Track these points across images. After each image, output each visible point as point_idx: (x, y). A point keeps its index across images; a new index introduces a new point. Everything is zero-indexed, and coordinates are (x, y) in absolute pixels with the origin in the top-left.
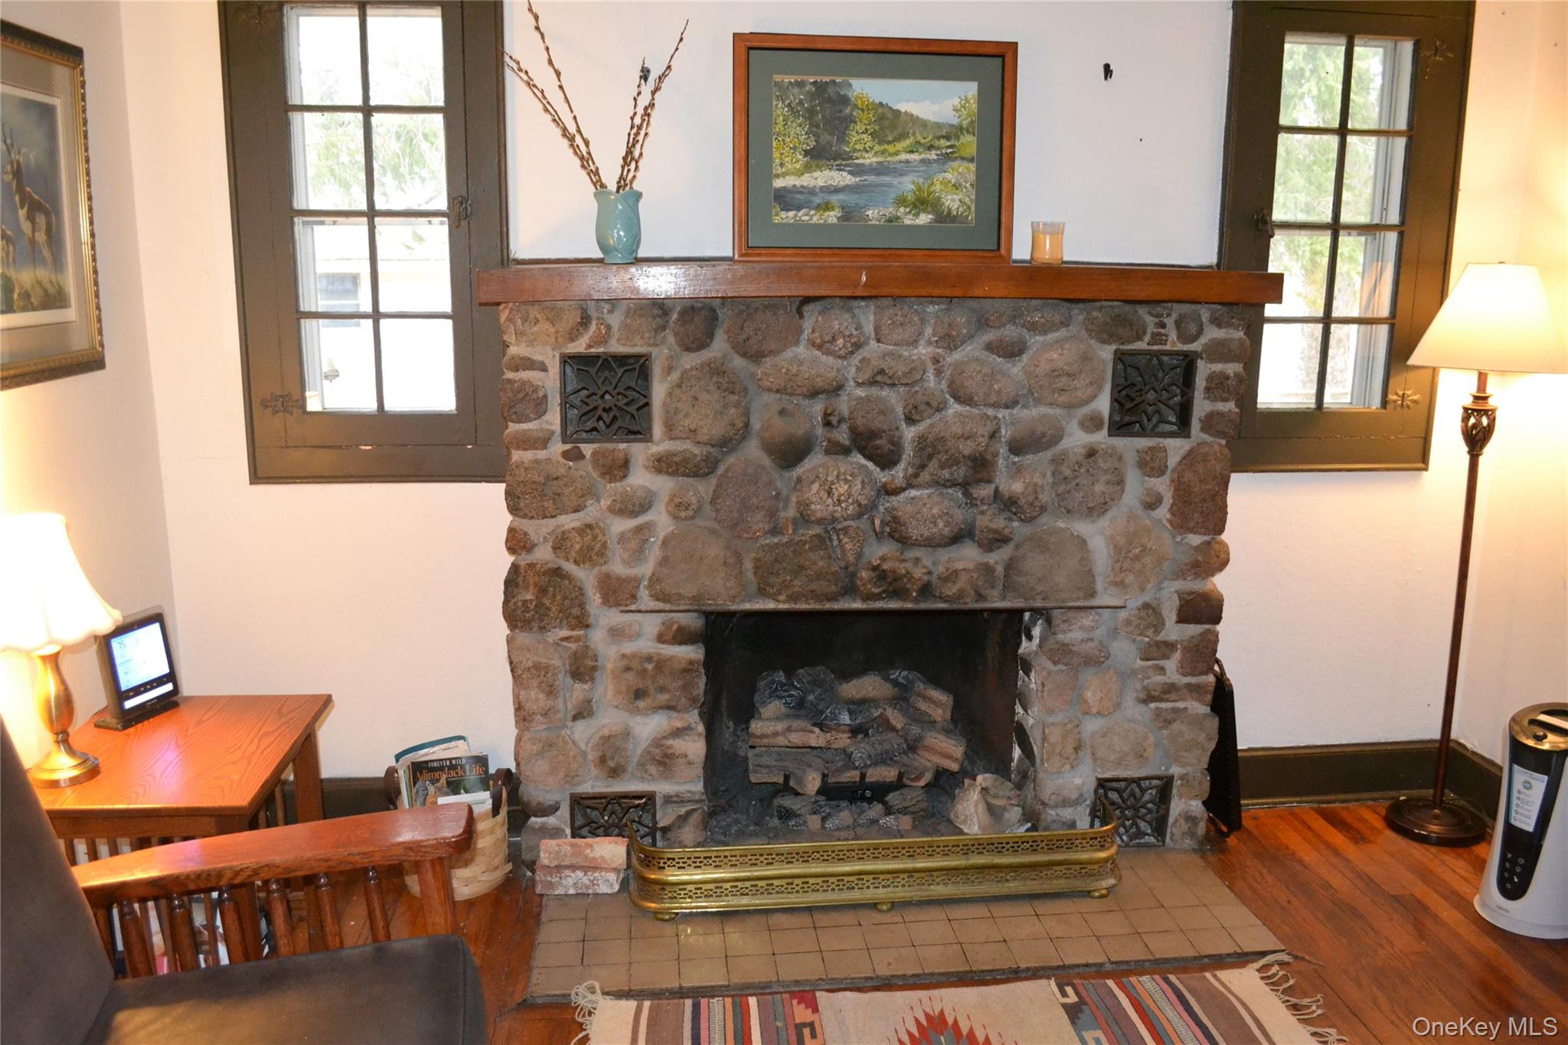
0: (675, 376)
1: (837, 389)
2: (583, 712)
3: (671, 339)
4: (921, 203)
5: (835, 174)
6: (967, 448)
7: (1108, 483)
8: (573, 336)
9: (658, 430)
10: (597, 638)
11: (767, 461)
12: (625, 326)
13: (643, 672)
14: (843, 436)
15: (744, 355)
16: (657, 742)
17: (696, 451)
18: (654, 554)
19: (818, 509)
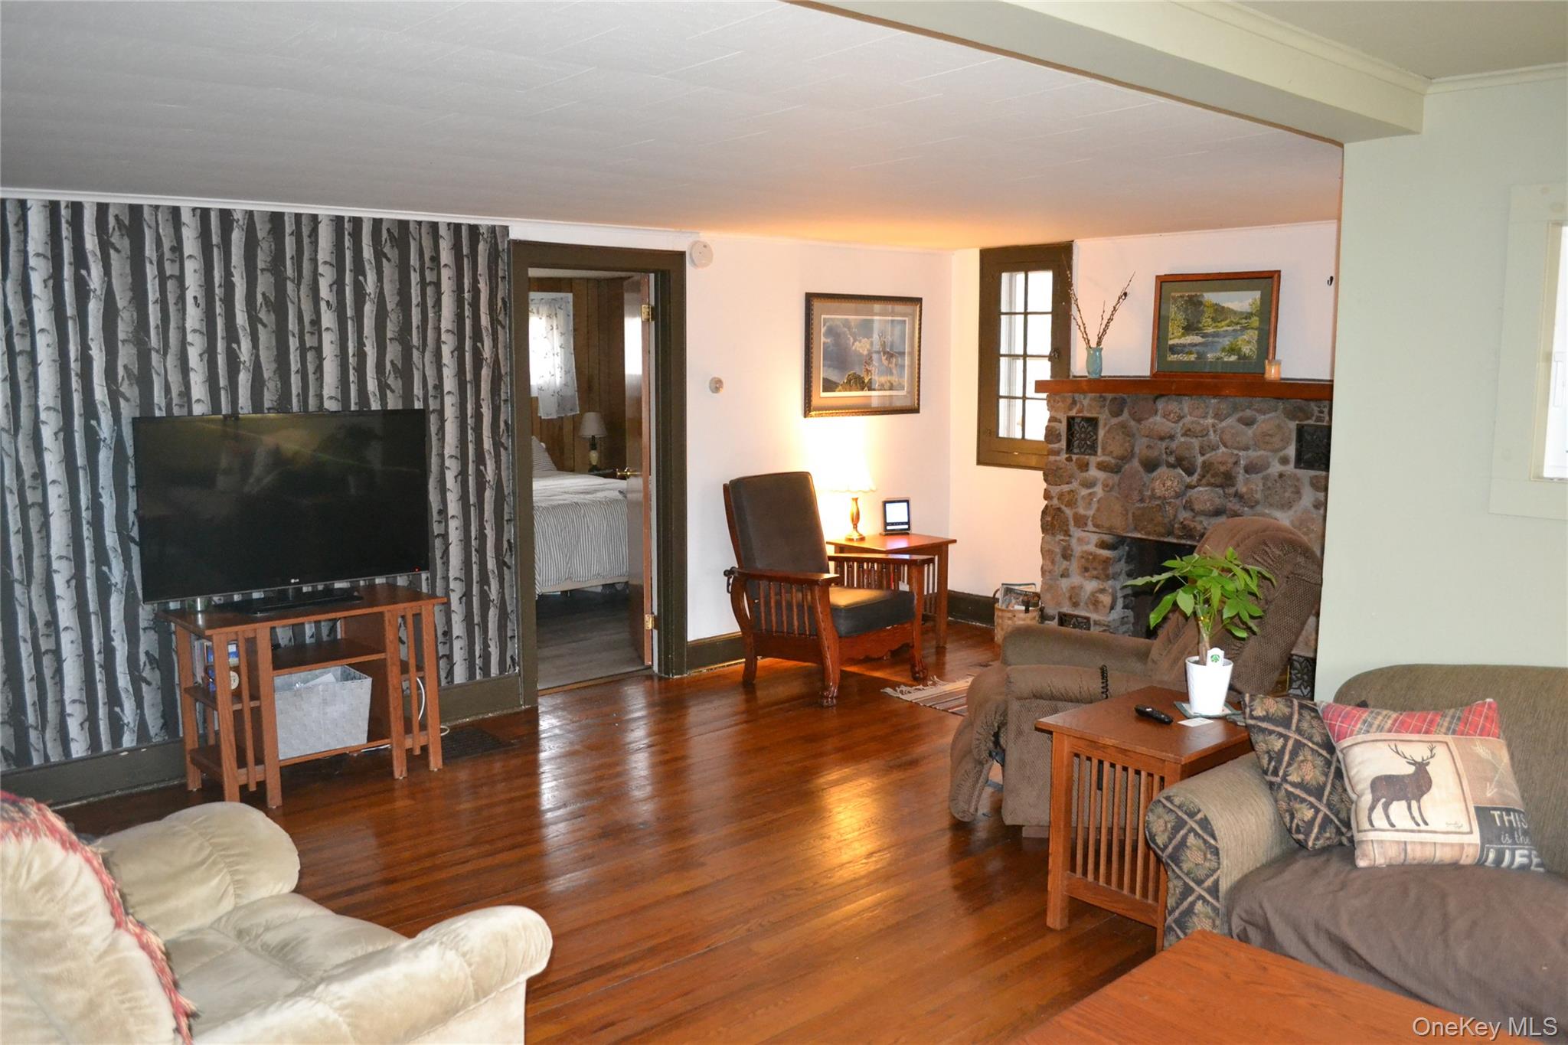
0: (1107, 428)
1: (1172, 437)
2: (1065, 575)
3: (1107, 411)
4: (1232, 350)
5: (1195, 337)
6: (1222, 469)
7: (1292, 492)
8: (1070, 409)
9: (1099, 451)
10: (1074, 542)
11: (1141, 469)
12: (1090, 405)
13: (1088, 559)
14: (1172, 459)
15: (1134, 420)
16: (1093, 594)
17: (1113, 461)
18: (1095, 506)
19: (1158, 493)
